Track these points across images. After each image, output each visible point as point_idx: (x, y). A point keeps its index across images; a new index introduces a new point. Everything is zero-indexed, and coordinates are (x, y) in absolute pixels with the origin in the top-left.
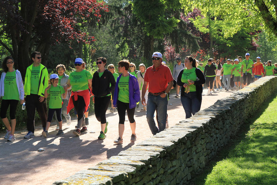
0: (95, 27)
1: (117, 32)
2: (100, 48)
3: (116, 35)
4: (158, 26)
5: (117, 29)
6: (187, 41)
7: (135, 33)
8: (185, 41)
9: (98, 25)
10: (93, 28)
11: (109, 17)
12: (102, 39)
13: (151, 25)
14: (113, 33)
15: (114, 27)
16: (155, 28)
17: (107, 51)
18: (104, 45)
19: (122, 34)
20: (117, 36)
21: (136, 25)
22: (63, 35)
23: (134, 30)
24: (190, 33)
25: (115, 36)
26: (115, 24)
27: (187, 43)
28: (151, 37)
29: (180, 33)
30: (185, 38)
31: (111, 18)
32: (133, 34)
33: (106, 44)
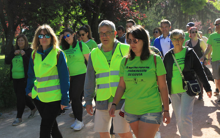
0: (144, 10)
1: (160, 12)
2: (147, 24)
3: (159, 14)
4: (192, 5)
5: (159, 11)
6: (210, 17)
7: (172, 13)
8: (209, 17)
9: (146, 8)
10: (143, 10)
11: (154, 2)
12: (149, 18)
13: (186, 5)
14: (157, 14)
15: (158, 9)
16: (189, 7)
17: (152, 26)
18: (150, 22)
19: (163, 14)
20: (159, 16)
21: (173, 7)
22: (122, 14)
23: (171, 11)
24: (212, 11)
25: (158, 16)
26: (158, 7)
27: (210, 18)
28: (186, 14)
29: (205, 11)
30: (208, 14)
31: (156, 2)
32: (171, 13)
33: (152, 22)
